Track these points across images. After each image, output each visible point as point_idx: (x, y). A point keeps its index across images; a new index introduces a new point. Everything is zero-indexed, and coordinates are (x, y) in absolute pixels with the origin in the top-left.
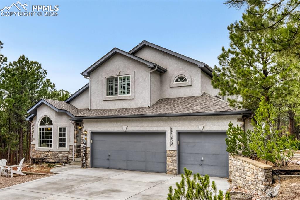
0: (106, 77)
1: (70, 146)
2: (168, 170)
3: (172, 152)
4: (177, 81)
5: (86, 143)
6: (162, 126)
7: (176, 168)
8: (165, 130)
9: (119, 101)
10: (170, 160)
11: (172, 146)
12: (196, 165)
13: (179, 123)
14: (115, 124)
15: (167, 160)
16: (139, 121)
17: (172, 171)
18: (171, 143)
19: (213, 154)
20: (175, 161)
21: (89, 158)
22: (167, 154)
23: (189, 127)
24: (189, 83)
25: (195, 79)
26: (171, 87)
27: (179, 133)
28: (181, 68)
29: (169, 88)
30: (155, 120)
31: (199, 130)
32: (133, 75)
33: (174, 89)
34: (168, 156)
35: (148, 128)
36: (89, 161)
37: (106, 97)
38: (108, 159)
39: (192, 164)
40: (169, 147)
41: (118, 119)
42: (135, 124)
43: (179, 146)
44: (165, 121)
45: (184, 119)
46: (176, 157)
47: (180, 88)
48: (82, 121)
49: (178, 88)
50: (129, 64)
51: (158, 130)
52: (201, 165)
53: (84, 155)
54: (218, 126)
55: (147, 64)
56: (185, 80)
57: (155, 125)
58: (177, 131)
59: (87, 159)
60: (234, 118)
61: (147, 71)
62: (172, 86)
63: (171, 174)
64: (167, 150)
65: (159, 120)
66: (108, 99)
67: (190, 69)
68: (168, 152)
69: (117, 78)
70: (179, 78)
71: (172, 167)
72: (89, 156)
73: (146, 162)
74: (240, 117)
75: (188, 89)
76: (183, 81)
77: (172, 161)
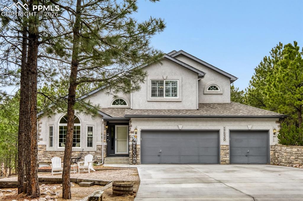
0: (151, 79)
1: (97, 145)
2: (222, 161)
3: (225, 146)
4: (209, 89)
5: (136, 141)
6: (216, 126)
7: (228, 159)
8: (219, 129)
9: (166, 103)
10: (223, 153)
11: (226, 141)
12: (243, 156)
13: (231, 124)
14: (169, 123)
15: (221, 153)
16: (194, 121)
17: (225, 162)
18: (225, 140)
19: (256, 147)
20: (228, 153)
21: (140, 155)
22: (221, 148)
23: (240, 127)
24: (221, 92)
25: (225, 89)
26: (204, 94)
27: (232, 132)
28: (213, 78)
29: (202, 94)
30: (210, 121)
31: (248, 129)
32: (181, 81)
33: (207, 96)
34: (222, 150)
35: (203, 127)
36: (139, 158)
37: (151, 98)
38: (159, 156)
39: (240, 156)
40: (222, 143)
41: (172, 118)
42: (190, 123)
43: (230, 142)
44: (219, 121)
45: (235, 121)
46: (229, 150)
47: (212, 95)
48: (130, 119)
49: (211, 95)
50: (176, 70)
51: (213, 129)
52: (246, 156)
53: (135, 152)
54: (262, 126)
55: (198, 73)
56: (217, 89)
57: (209, 125)
58: (229, 130)
59: (137, 155)
60: (274, 120)
61: (194, 79)
62: (206, 93)
63: (224, 164)
64: (221, 144)
65: (213, 121)
66: (153, 100)
67: (221, 81)
68: (221, 147)
69: (163, 81)
70: (212, 87)
71: (226, 159)
72: (139, 153)
73: (199, 156)
74: (278, 119)
75: (219, 97)
76: (215, 90)
77: (225, 154)
